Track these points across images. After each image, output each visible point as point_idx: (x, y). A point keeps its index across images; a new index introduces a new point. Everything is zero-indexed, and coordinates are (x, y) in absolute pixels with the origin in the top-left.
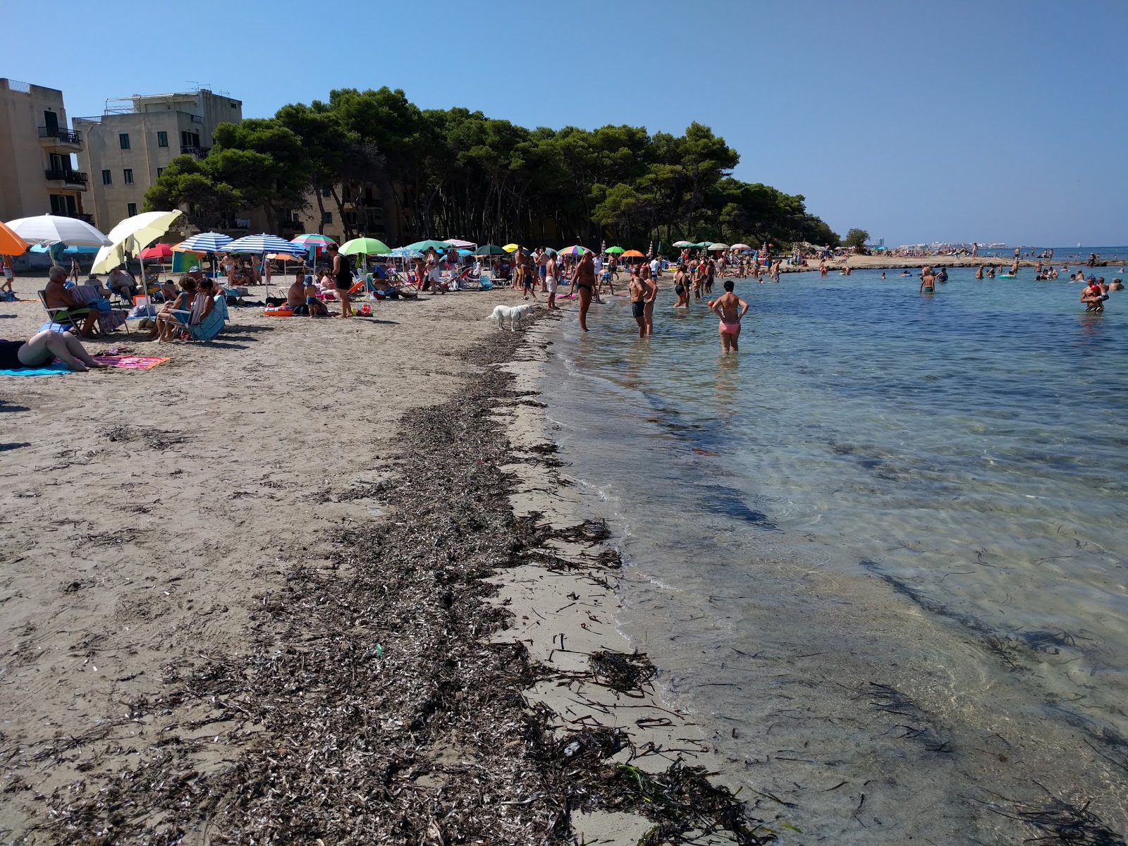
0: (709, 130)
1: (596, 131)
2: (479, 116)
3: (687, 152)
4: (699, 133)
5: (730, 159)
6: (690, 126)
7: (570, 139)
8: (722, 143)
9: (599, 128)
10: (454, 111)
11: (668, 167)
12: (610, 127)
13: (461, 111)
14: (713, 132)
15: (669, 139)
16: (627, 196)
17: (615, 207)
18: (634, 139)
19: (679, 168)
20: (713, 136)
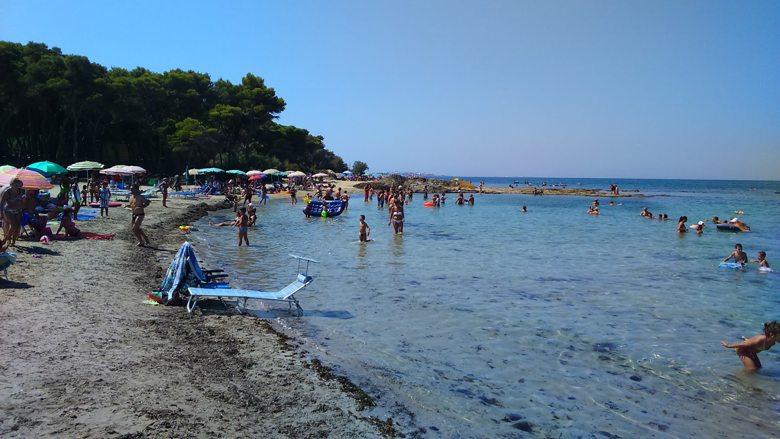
0: (262, 81)
1: (166, 73)
2: (57, 51)
3: (243, 97)
4: (253, 82)
5: (279, 106)
6: (245, 76)
7: (142, 78)
8: (272, 92)
9: (168, 71)
10: (31, 45)
11: (229, 108)
12: (178, 71)
13: (37, 45)
14: (265, 84)
15: (228, 85)
16: (196, 129)
17: (185, 138)
18: (199, 82)
19: (238, 109)
20: (265, 87)
